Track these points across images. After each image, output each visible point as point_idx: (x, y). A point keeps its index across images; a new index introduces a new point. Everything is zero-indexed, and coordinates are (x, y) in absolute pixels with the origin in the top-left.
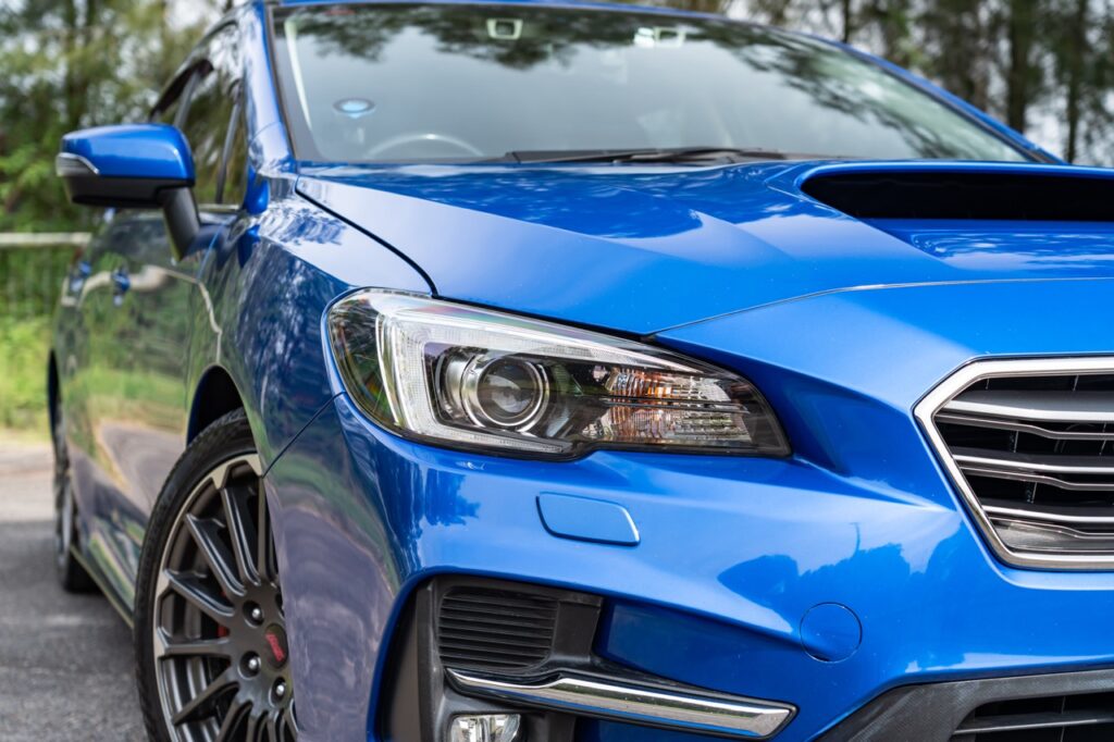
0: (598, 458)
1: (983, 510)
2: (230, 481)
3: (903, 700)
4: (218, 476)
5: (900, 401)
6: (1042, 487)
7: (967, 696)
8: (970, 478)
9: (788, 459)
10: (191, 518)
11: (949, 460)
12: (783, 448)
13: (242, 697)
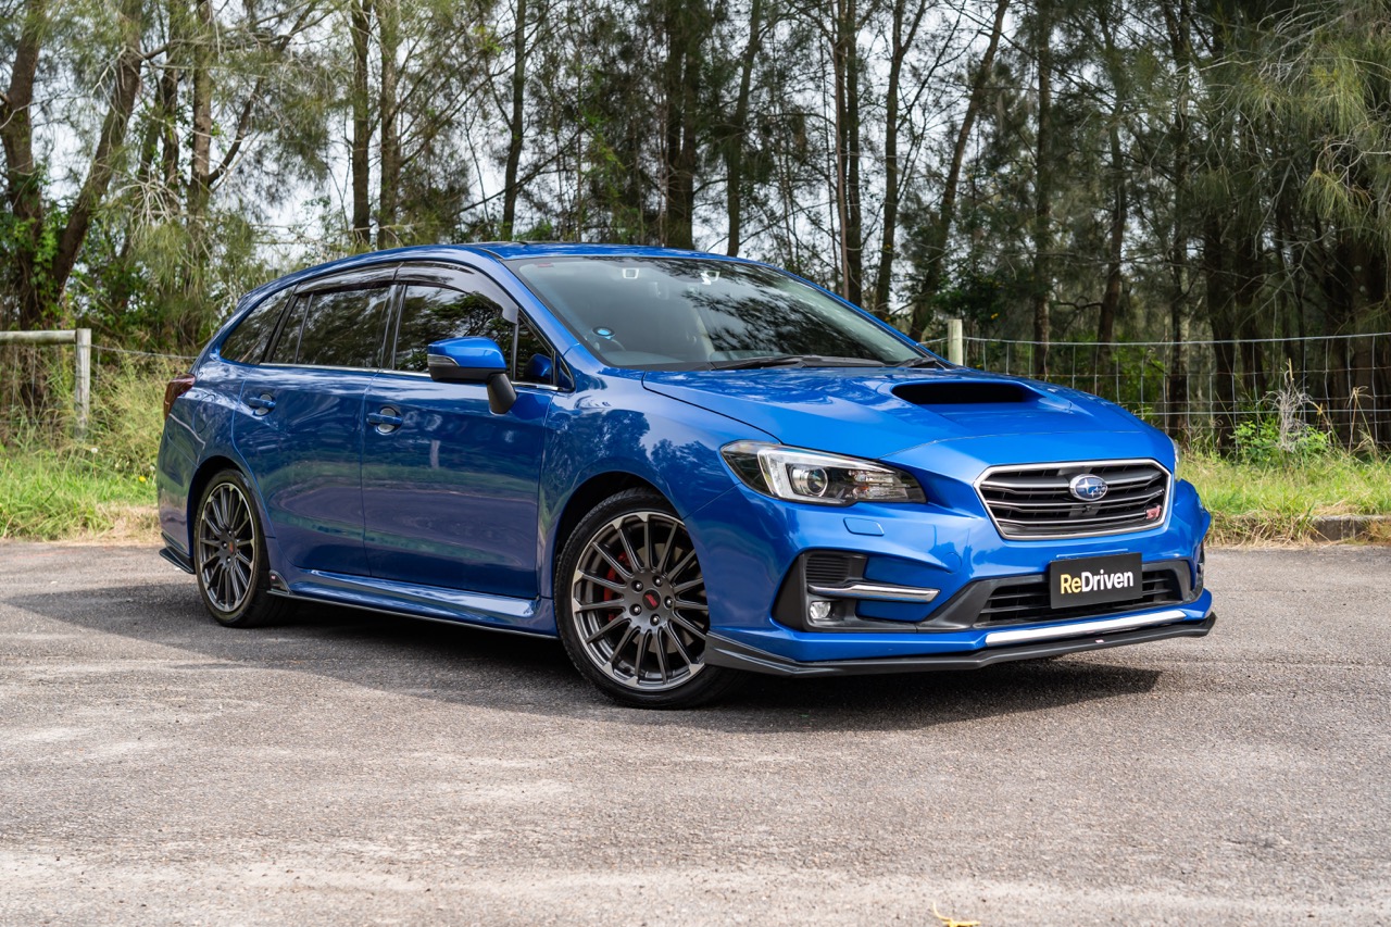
0: (859, 505)
1: (995, 520)
2: (624, 526)
3: (974, 587)
4: (617, 523)
5: (968, 481)
6: (1013, 512)
7: (994, 585)
8: (992, 509)
9: (926, 504)
10: (595, 544)
11: (985, 502)
12: (923, 499)
13: (633, 625)
